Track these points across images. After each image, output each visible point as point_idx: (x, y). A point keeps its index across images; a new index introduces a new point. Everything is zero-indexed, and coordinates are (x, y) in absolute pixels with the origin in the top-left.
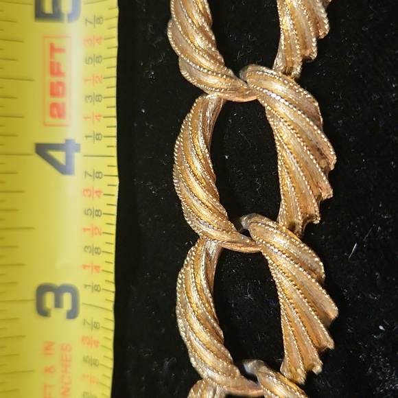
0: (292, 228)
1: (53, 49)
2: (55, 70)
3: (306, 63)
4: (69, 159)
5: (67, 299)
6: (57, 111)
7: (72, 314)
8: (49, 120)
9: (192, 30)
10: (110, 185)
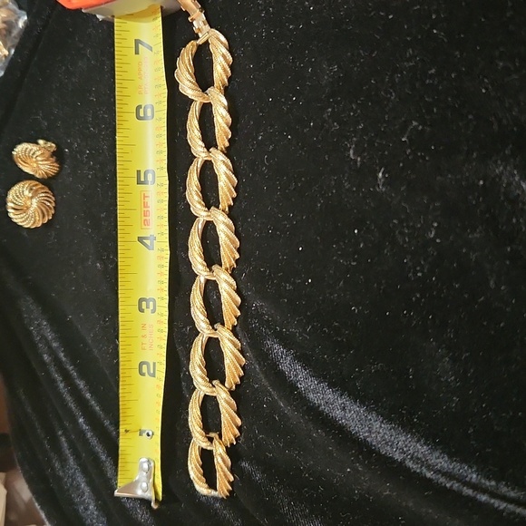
0: (227, 269)
1: (145, 197)
2: (146, 205)
3: (230, 207)
4: (152, 243)
5: (151, 303)
6: (146, 223)
7: (153, 311)
8: (144, 227)
9: (194, 193)
10: (167, 254)
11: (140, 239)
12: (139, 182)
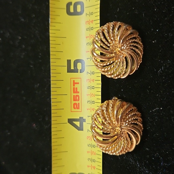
1: (74, 83)
2: (75, 91)
4: (81, 125)
6: (76, 106)
8: (73, 110)
11: (71, 121)
12: (69, 70)
